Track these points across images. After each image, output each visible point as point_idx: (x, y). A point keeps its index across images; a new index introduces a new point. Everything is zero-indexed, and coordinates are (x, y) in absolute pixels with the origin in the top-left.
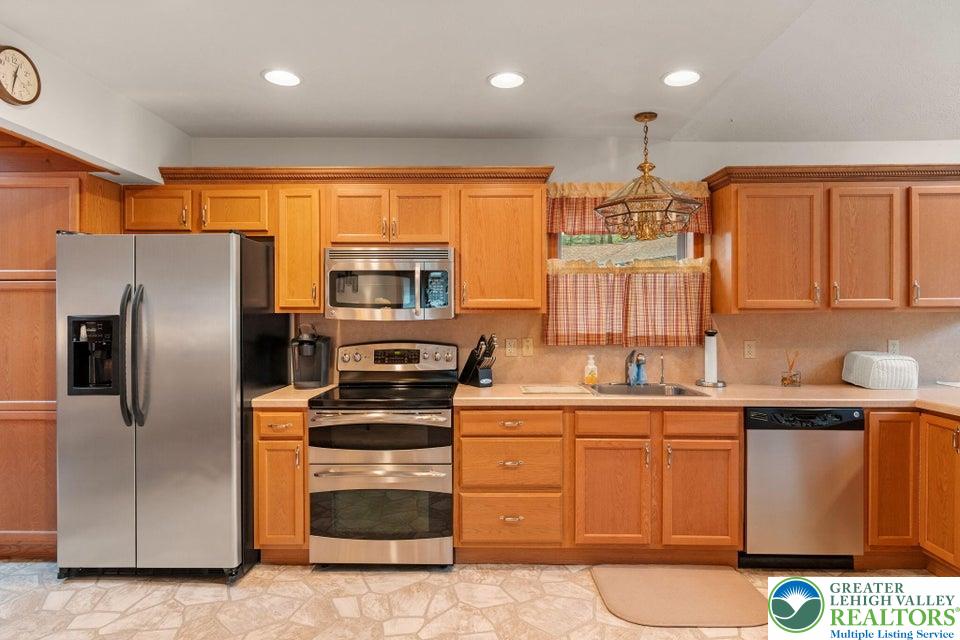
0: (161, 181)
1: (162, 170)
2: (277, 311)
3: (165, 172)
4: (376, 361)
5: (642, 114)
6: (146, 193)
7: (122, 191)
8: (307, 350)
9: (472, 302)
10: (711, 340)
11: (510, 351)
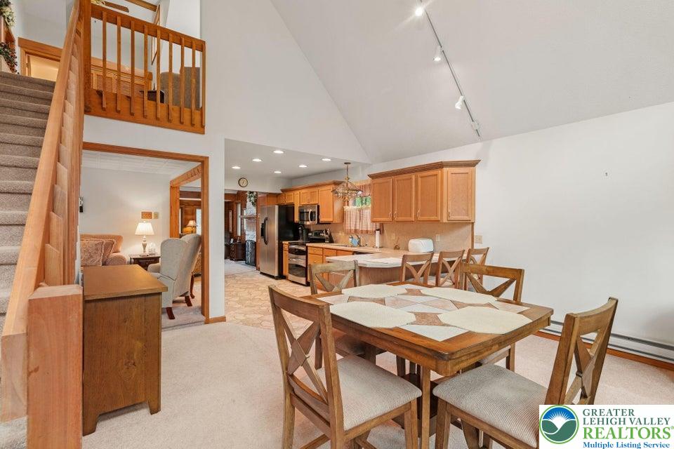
0: (282, 193)
2: (295, 222)
3: (282, 190)
6: (280, 196)
7: (277, 195)
8: (300, 232)
9: (322, 220)
10: (378, 232)
11: (340, 234)
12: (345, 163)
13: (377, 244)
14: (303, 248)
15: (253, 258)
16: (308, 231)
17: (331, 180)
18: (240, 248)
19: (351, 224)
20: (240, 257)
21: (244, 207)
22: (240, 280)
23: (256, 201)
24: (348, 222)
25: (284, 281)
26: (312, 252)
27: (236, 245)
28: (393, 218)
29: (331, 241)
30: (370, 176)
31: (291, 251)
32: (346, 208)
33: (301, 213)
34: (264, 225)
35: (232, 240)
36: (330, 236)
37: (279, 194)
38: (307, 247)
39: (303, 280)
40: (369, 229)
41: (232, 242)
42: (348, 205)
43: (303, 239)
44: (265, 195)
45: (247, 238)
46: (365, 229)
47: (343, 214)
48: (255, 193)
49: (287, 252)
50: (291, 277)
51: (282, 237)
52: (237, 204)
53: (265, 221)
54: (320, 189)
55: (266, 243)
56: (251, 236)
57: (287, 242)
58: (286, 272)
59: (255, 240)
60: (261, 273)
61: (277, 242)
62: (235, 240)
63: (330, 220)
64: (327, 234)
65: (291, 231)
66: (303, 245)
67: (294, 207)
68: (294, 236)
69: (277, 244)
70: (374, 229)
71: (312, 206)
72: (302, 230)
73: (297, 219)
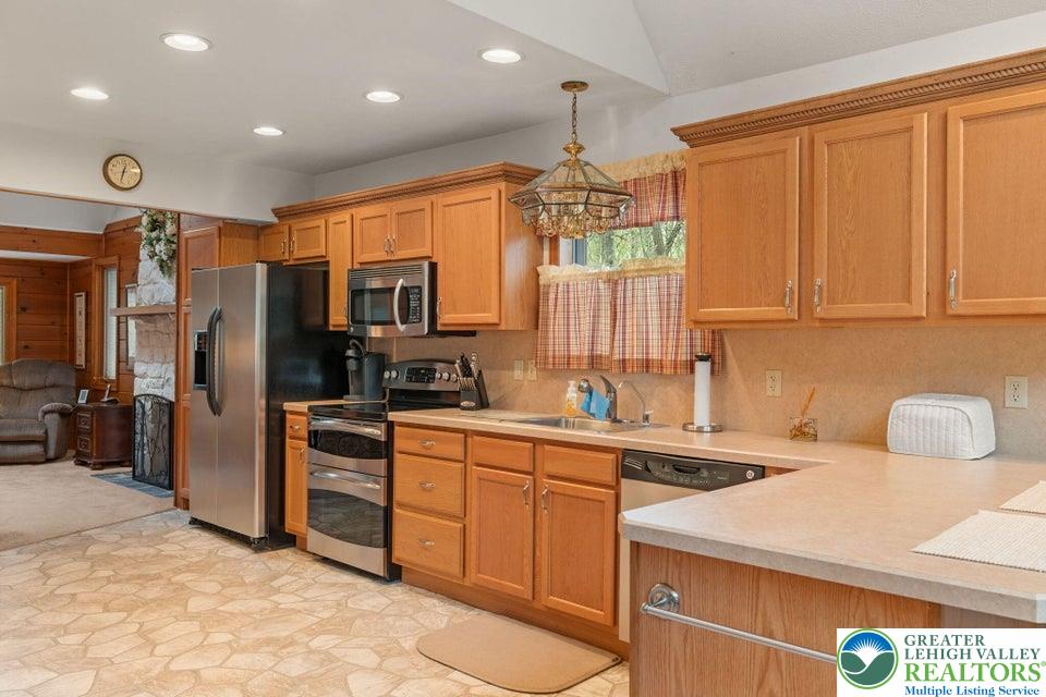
0: (276, 220)
1: (273, 210)
2: (331, 328)
3: (277, 212)
4: (409, 379)
5: (569, 83)
6: (269, 231)
7: (258, 230)
8: (352, 365)
9: (446, 318)
10: (702, 369)
11: (518, 374)
12: (565, 86)
13: (702, 416)
14: (376, 432)
15: (162, 459)
16: (382, 363)
17: (494, 161)
18: (113, 419)
19: (571, 333)
20: (114, 453)
21: (128, 278)
22: (107, 560)
23: (174, 255)
24: (555, 327)
25: (287, 554)
26: (414, 446)
27: (100, 410)
28: (804, 305)
29: (483, 404)
30: (682, 133)
31: (317, 439)
32: (549, 272)
33: (356, 294)
34: (206, 340)
35: (84, 393)
36: (479, 383)
37: (267, 226)
38: (391, 426)
39: (373, 559)
40: (655, 354)
41: (82, 401)
42: (554, 260)
43: (361, 392)
44: (212, 228)
45: (141, 386)
46: (634, 353)
47: (535, 298)
48: (170, 228)
49: (305, 444)
50: (315, 540)
51: (277, 388)
52: (103, 269)
53: (211, 327)
54: (440, 199)
55: (216, 408)
56: (154, 378)
57: (303, 406)
58: (296, 520)
59: (169, 393)
60: (194, 522)
61: (260, 403)
62: (95, 395)
63: (490, 317)
64: (467, 372)
65: (314, 364)
66: (375, 416)
67: (326, 273)
68: (326, 381)
69: (260, 415)
70: (684, 356)
71: (407, 266)
72: (359, 359)
73: (338, 318)
